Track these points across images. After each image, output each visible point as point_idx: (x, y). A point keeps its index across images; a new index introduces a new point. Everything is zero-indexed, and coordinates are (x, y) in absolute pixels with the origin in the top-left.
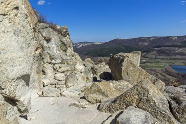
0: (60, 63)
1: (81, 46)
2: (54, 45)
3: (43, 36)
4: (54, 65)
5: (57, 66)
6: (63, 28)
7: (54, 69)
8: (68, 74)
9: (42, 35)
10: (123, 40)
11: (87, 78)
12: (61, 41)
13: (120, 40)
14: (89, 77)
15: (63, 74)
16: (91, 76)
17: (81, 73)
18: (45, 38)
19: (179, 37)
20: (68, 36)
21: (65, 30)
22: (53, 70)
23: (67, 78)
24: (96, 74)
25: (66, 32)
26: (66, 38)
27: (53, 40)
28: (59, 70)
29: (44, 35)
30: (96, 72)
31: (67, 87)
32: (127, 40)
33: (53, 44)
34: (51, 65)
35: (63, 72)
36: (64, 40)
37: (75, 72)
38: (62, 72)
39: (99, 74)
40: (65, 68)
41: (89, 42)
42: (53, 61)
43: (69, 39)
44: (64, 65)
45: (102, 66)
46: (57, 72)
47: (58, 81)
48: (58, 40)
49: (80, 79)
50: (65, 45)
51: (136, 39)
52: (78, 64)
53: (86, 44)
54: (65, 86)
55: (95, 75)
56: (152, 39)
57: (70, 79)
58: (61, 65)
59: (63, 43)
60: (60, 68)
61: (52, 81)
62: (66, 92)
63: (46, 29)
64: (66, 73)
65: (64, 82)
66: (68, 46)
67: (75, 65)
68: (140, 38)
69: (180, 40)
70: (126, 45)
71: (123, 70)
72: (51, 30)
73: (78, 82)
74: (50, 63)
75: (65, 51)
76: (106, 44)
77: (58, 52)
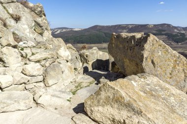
0: (34, 47)
1: (59, 32)
2: (26, 26)
3: (8, 13)
4: (22, 49)
5: (28, 51)
6: (38, 6)
7: (22, 56)
8: (47, 64)
9: (7, 11)
10: (103, 27)
11: (75, 69)
12: (35, 21)
13: (100, 26)
14: (77, 67)
15: (38, 64)
16: (80, 65)
17: (67, 61)
18: (12, 16)
19: (155, 25)
20: (44, 17)
21: (39, 9)
22: (20, 58)
23: (46, 71)
24: (87, 63)
25: (41, 11)
26: (42, 18)
27: (23, 19)
28: (31, 58)
29: (11, 11)
30: (86, 60)
31: (47, 86)
32: (107, 26)
33: (24, 25)
34: (16, 50)
35: (38, 61)
36: (39, 20)
37: (58, 60)
38: (36, 62)
39: (91, 63)
40: (41, 54)
41: (67, 28)
42: (21, 43)
43: (46, 20)
44: (39, 50)
45: (95, 51)
46: (28, 62)
47: (29, 78)
48: (31, 19)
49: (67, 71)
50: (41, 27)
51: (116, 26)
52: (62, 48)
53: (64, 30)
54: (42, 84)
55: (85, 65)
56: (130, 27)
57: (52, 73)
58: (34, 50)
59: (38, 24)
60: (33, 54)
61: (18, 79)
62: (45, 98)
63: (12, 4)
64: (43, 63)
65: (41, 78)
66: (44, 28)
67: (58, 50)
68: (120, 25)
69: (156, 28)
70: (106, 32)
71: (145, 56)
72: (20, 6)
73: (64, 75)
74: (15, 47)
75: (41, 34)
76: (85, 30)
77: (31, 35)
